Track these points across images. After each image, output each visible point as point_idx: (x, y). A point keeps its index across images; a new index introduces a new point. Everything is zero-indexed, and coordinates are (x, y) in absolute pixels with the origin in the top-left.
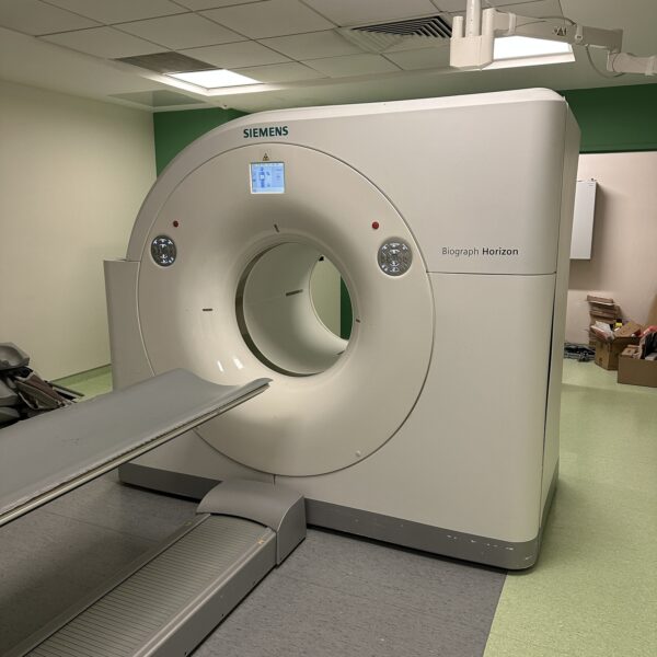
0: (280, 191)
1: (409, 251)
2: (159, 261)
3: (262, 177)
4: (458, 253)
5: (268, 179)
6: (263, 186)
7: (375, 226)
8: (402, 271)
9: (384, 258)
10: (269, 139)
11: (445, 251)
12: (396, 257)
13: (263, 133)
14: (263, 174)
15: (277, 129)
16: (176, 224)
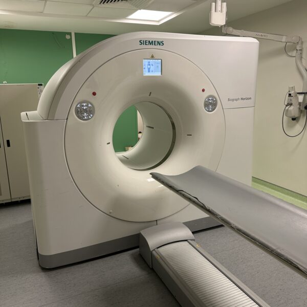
0: (159, 74)
1: (216, 101)
2: (81, 118)
3: (149, 67)
4: (233, 100)
5: (152, 68)
6: (149, 71)
7: (203, 90)
8: (213, 110)
9: (207, 105)
10: (153, 46)
11: (229, 100)
12: (211, 104)
13: (151, 43)
14: (149, 65)
15: (158, 42)
16: (94, 94)
